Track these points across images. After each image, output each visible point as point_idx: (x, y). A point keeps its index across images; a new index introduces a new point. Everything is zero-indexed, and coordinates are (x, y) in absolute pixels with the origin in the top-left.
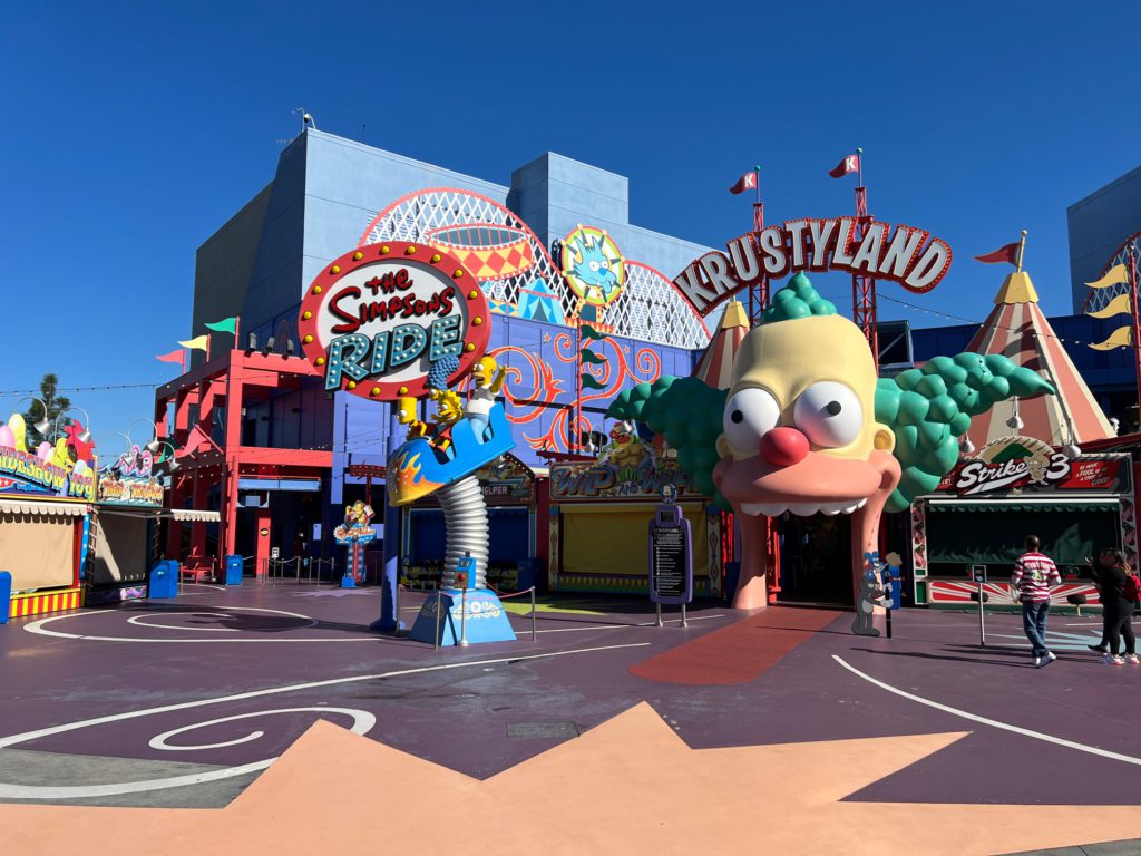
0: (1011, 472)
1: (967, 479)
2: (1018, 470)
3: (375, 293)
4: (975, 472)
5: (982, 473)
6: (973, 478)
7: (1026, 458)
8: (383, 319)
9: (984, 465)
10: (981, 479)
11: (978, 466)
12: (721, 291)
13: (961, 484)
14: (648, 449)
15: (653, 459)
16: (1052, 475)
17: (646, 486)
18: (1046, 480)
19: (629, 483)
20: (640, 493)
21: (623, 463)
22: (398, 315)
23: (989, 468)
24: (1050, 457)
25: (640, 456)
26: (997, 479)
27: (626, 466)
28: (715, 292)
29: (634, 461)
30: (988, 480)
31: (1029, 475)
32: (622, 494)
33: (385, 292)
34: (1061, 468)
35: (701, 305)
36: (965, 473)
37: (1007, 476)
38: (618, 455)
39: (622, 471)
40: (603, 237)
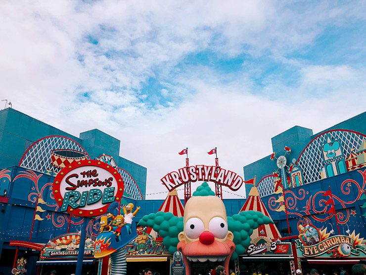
0: (262, 248)
1: (250, 250)
2: (264, 247)
3: (84, 177)
4: (252, 247)
5: (254, 248)
6: (252, 249)
7: (265, 243)
8: (86, 186)
9: (254, 245)
12: (177, 184)
13: (249, 251)
14: (150, 237)
15: (151, 241)
16: (272, 249)
18: (271, 250)
19: (142, 250)
20: (146, 254)
21: (140, 242)
22: (92, 185)
23: (256, 246)
24: (271, 243)
25: (146, 240)
26: (258, 250)
28: (175, 184)
29: (144, 242)
30: (256, 250)
31: (266, 248)
32: (139, 254)
33: (88, 177)
34: (274, 247)
36: (249, 248)
38: (138, 239)
39: (139, 245)
40: (111, 159)
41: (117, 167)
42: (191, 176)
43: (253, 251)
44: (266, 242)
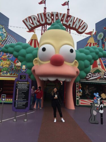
1: (88, 76)
2: (99, 75)
4: (90, 75)
5: (91, 75)
6: (90, 76)
9: (92, 73)
10: (91, 76)
11: (91, 73)
14: (12, 63)
15: (13, 66)
17: (10, 73)
18: (104, 77)
19: (5, 72)
20: (8, 75)
21: (4, 66)
23: (93, 74)
24: (104, 73)
25: (9, 65)
26: (94, 77)
27: (5, 67)
28: (34, 25)
29: (7, 66)
31: (101, 76)
32: (3, 75)
35: (30, 28)
36: (88, 75)
37: (96, 76)
38: (3, 64)
39: (3, 68)
40: (3, 28)
41: (7, 33)
42: (47, 20)
43: (90, 77)
44: (101, 72)
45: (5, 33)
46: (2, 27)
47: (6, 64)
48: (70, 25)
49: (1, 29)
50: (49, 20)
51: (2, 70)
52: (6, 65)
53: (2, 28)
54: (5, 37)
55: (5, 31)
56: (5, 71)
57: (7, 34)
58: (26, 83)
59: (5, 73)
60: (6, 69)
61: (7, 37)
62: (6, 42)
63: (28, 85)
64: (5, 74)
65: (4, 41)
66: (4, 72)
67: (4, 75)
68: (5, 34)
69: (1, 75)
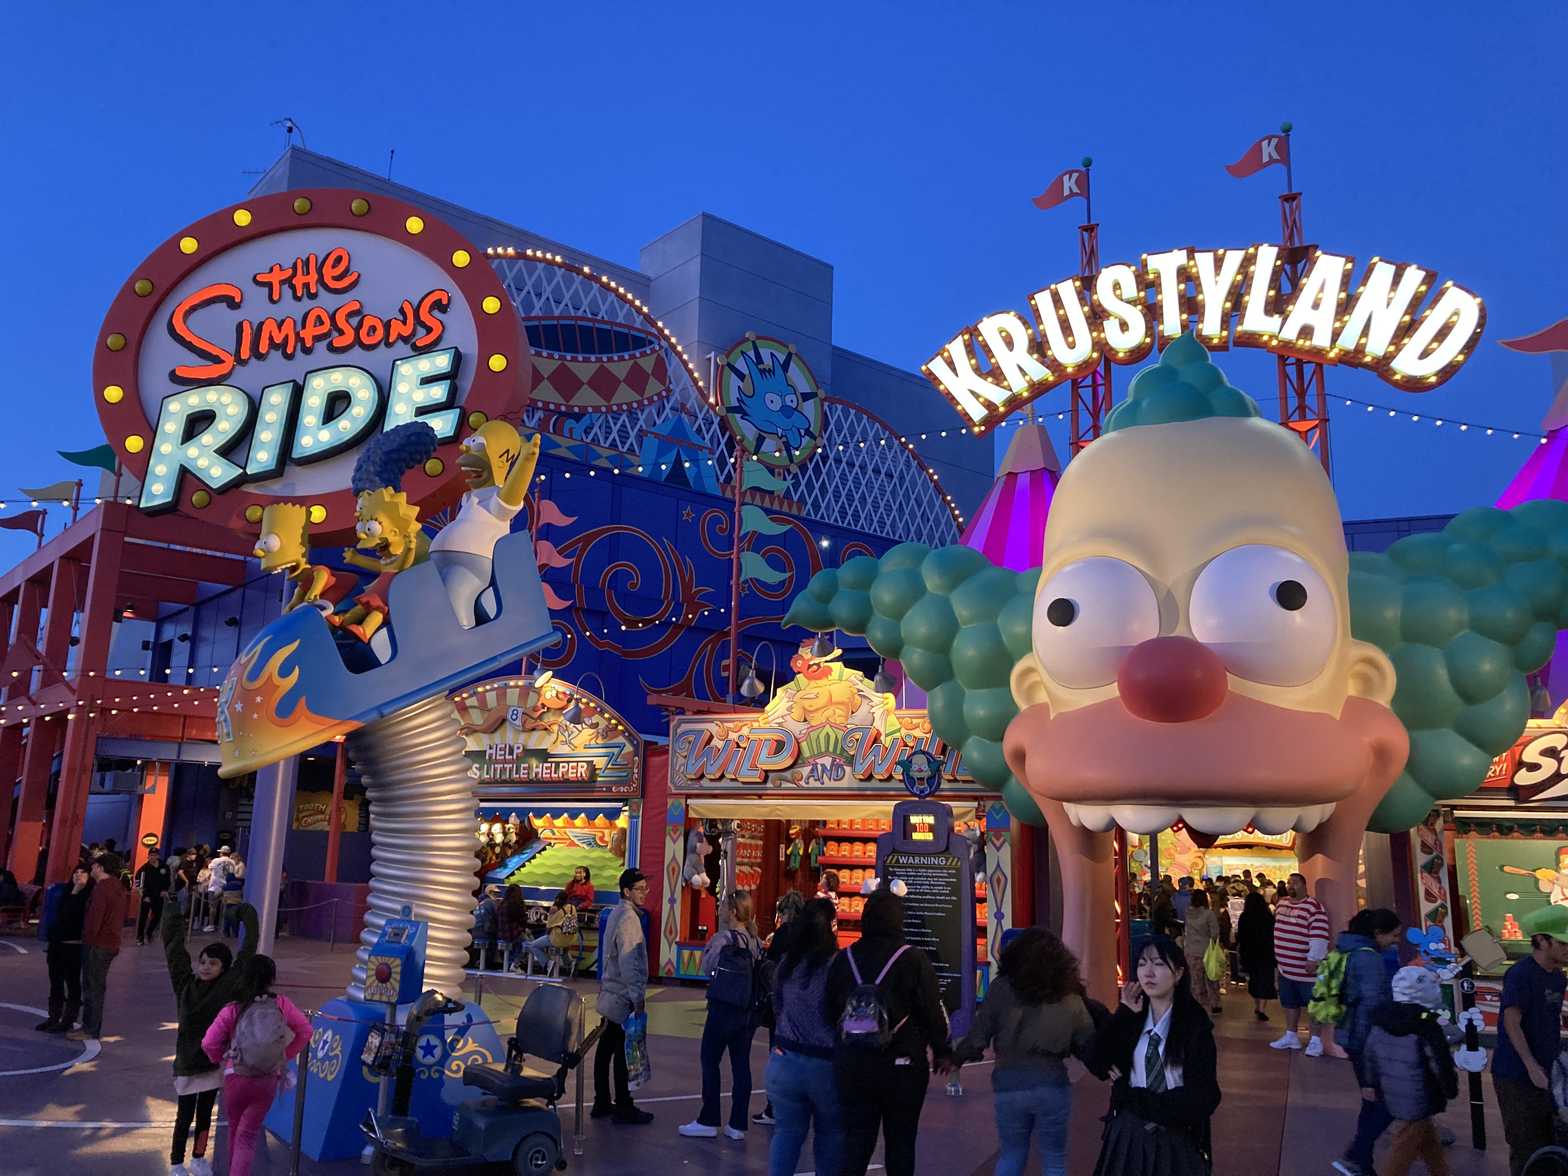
4: (1551, 753)
6: (1549, 766)
11: (1556, 742)
15: (877, 711)
17: (862, 769)
19: (827, 762)
20: (849, 780)
21: (817, 719)
27: (822, 726)
29: (838, 716)
36: (1531, 754)
38: (807, 704)
39: (813, 735)
40: (789, 356)
41: (821, 394)
43: (1556, 778)
45: (806, 397)
46: (782, 358)
47: (830, 702)
48: (1306, 332)
49: (779, 370)
50: (1124, 326)
51: (806, 753)
52: (828, 712)
53: (785, 367)
54: (808, 432)
55: (803, 385)
56: (827, 753)
57: (822, 401)
58: (941, 861)
59: (823, 765)
60: (828, 736)
61: (825, 424)
62: (817, 470)
63: (950, 876)
64: (825, 778)
65: (803, 468)
66: (819, 761)
67: (818, 784)
68: (810, 408)
69: (802, 783)
